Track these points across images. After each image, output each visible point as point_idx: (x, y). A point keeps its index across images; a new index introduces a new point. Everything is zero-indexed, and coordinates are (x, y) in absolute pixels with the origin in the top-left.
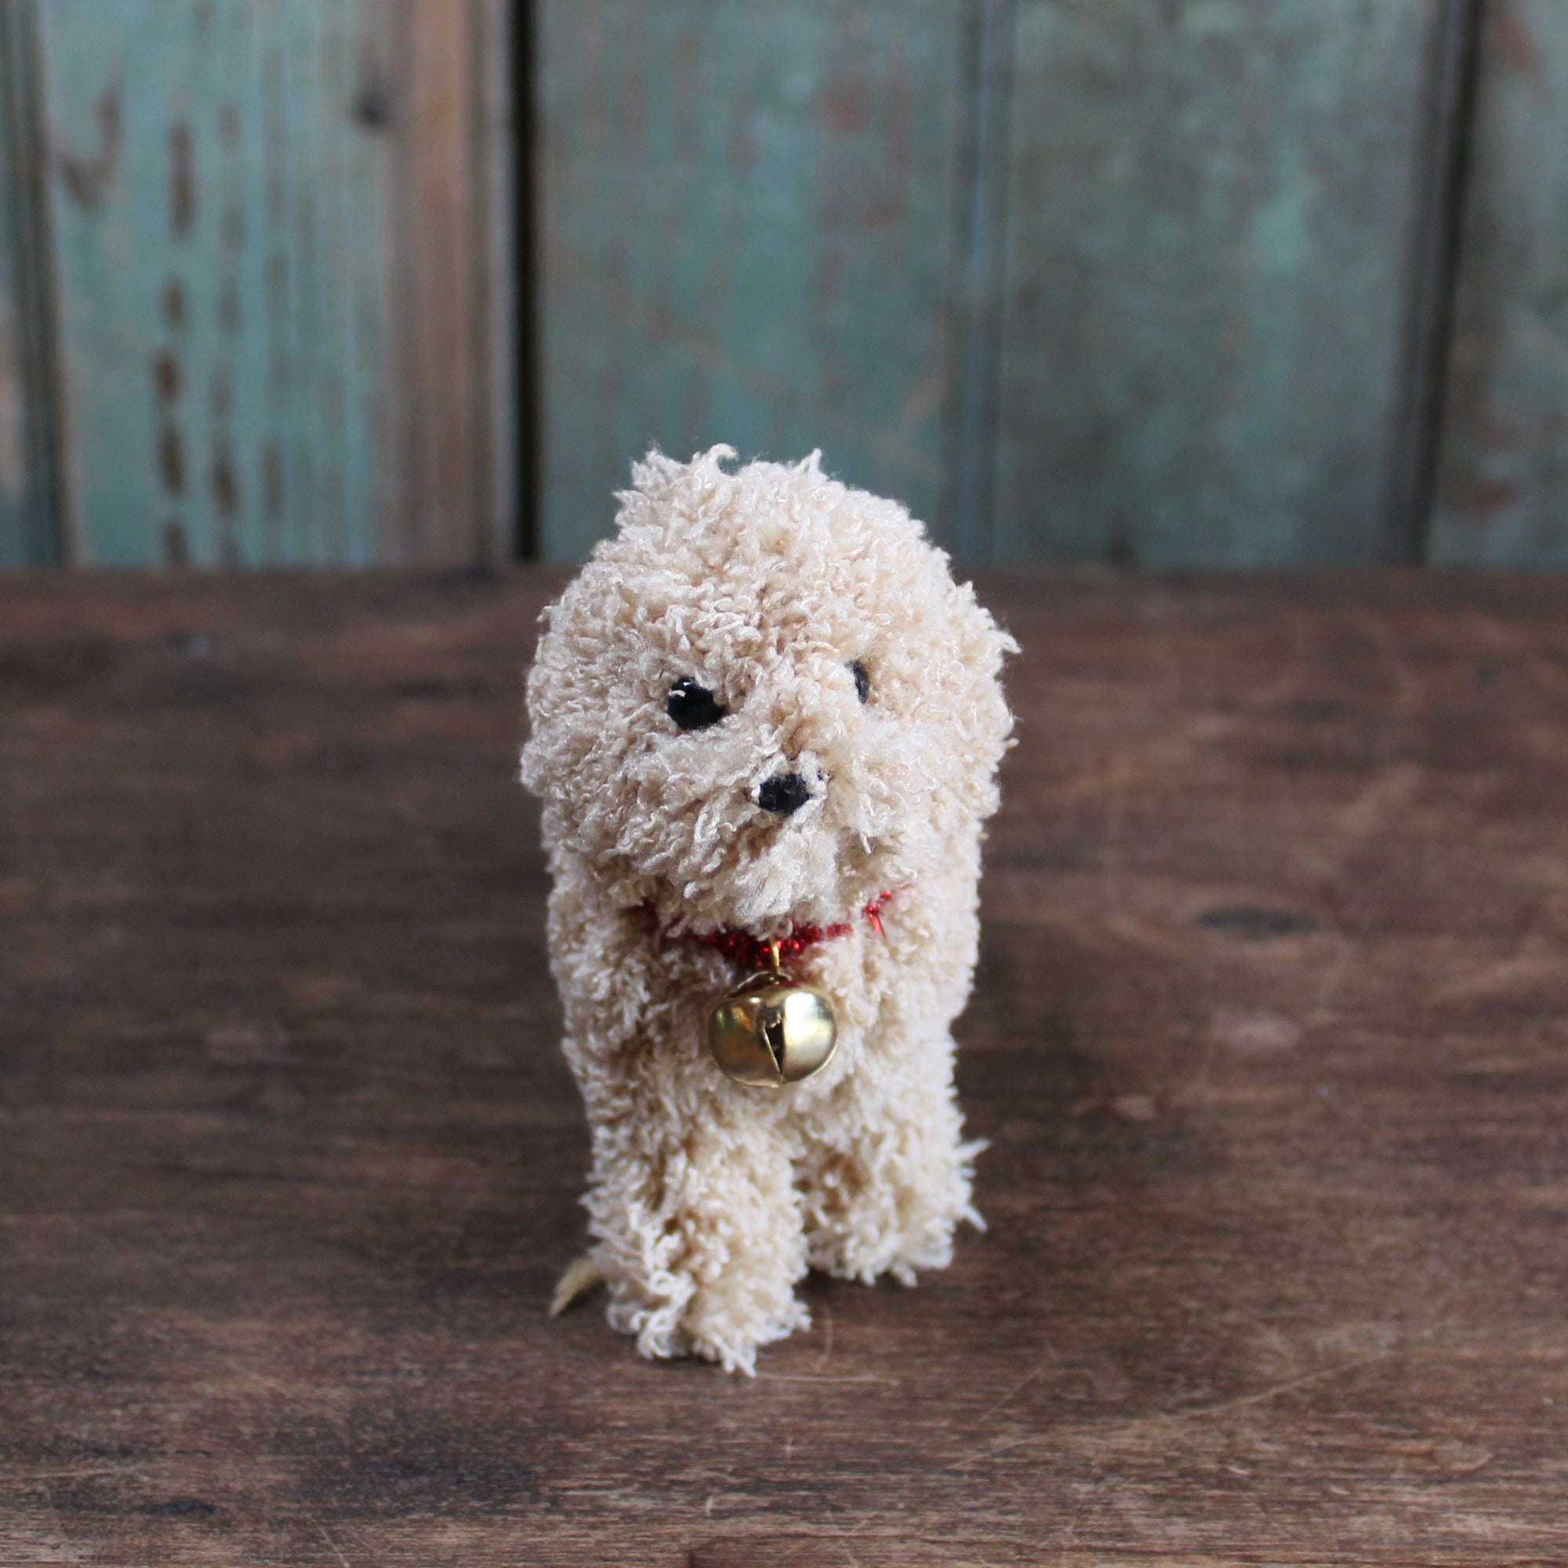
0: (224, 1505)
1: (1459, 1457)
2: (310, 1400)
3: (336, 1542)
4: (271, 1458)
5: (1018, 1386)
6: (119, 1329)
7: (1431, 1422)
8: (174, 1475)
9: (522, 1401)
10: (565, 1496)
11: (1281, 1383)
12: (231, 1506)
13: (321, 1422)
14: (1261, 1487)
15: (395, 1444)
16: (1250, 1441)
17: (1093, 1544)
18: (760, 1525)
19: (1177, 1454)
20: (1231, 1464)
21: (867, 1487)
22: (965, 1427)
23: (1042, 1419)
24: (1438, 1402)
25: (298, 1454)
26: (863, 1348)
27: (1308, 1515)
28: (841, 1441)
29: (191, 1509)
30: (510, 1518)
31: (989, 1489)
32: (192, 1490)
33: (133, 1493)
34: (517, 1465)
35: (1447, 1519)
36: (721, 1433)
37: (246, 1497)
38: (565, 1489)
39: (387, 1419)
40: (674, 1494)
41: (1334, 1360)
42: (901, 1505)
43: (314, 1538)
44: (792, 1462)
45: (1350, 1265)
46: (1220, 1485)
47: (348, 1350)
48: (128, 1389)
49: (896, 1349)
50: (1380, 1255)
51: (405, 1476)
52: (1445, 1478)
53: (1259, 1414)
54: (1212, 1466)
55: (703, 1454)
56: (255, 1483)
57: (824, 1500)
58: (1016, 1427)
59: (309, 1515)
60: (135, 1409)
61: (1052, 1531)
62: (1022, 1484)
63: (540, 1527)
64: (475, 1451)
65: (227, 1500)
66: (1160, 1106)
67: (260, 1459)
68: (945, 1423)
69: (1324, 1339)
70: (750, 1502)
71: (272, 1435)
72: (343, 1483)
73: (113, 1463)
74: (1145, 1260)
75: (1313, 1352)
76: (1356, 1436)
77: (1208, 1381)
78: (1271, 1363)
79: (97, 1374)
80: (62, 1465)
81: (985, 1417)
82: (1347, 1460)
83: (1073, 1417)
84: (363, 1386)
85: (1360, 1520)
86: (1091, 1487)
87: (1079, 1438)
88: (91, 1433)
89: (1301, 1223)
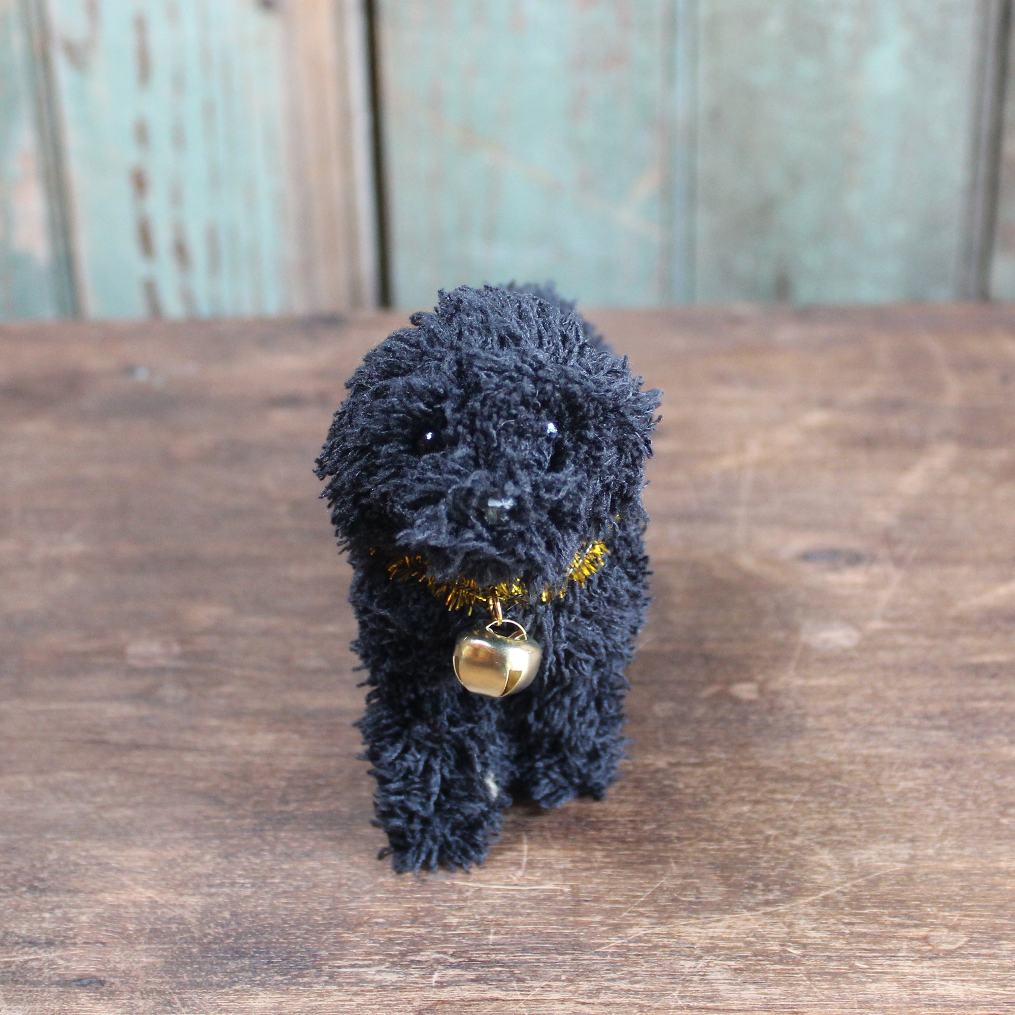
0: (112, 980)
1: (945, 939)
2: (174, 905)
3: (184, 1005)
4: (145, 947)
5: (649, 891)
6: (52, 856)
7: (928, 915)
8: (81, 959)
9: (315, 905)
10: (338, 972)
11: (828, 888)
12: (117, 981)
13: (181, 921)
14: (808, 963)
15: (229, 936)
16: (803, 930)
17: (691, 1004)
18: (468, 992)
19: (753, 939)
20: (789, 946)
21: (542, 965)
22: (611, 921)
23: (664, 915)
24: (934, 900)
25: (164, 944)
26: (548, 865)
27: (839, 983)
28: (527, 932)
29: (90, 983)
30: (301, 988)
31: (622, 966)
32: (92, 970)
33: (53, 972)
34: (308, 950)
35: (934, 985)
36: (446, 927)
37: (127, 973)
38: (339, 967)
39: (224, 918)
40: (412, 971)
41: (865, 871)
42: (563, 977)
43: (169, 1003)
44: (493, 947)
45: (882, 803)
46: (780, 962)
47: (203, 870)
48: (56, 899)
49: (569, 866)
50: (902, 796)
51: (234, 958)
52: (934, 956)
53: (811, 910)
54: (777, 948)
55: (433, 942)
56: (134, 964)
57: (512, 974)
58: (646, 921)
59: (167, 987)
60: (59, 913)
61: (664, 995)
62: (646, 962)
63: (321, 995)
64: (281, 940)
65: (115, 977)
66: (761, 691)
67: (139, 947)
68: (598, 918)
70: (463, 975)
71: (148, 931)
72: (192, 964)
73: (41, 951)
74: (742, 800)
75: (852, 866)
76: (876, 926)
77: (778, 887)
78: (822, 873)
79: (36, 888)
80: (7, 953)
81: (625, 914)
82: (868, 943)
83: (685, 914)
84: (211, 895)
85: (874, 986)
86: (693, 964)
87: (688, 929)
88: (28, 930)
89: (851, 772)
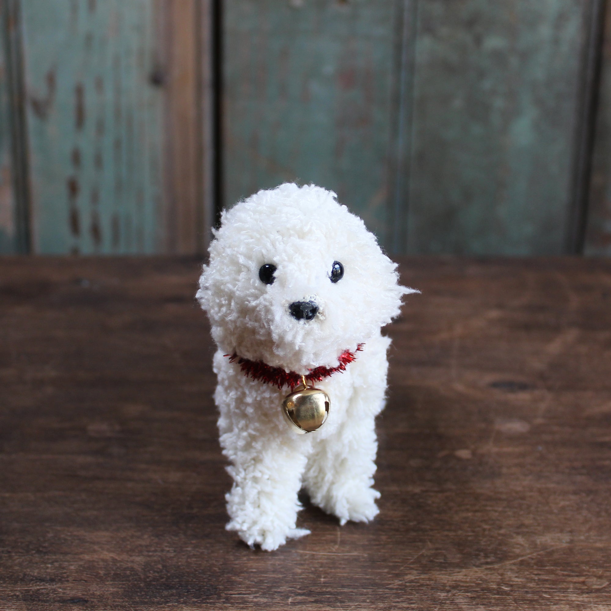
0: (92, 600)
1: (595, 583)
2: (127, 561)
4: (111, 583)
5: (416, 557)
6: (50, 535)
7: (584, 570)
8: (72, 589)
9: (214, 562)
10: (231, 597)
11: (522, 556)
12: (95, 600)
13: (132, 569)
14: (514, 594)
15: (162, 578)
16: (510, 577)
18: (311, 608)
19: (480, 582)
20: (502, 586)
21: (354, 594)
22: (394, 572)
23: (425, 569)
24: (587, 563)
25: (123, 581)
26: (353, 543)
27: (534, 605)
28: (344, 577)
29: (79, 601)
30: (209, 605)
31: (404, 595)
32: (79, 594)
33: (55, 595)
34: (212, 585)
35: (590, 607)
36: (294, 574)
37: (101, 597)
38: (231, 594)
39: (159, 568)
40: (275, 596)
41: (544, 547)
42: (368, 601)
44: (324, 585)
45: (551, 512)
46: (498, 594)
47: (143, 543)
48: (54, 557)
49: (366, 543)
50: (563, 508)
51: (166, 589)
52: (589, 591)
53: (514, 567)
54: (495, 586)
55: (287, 582)
56: (105, 591)
57: (337, 599)
58: (415, 572)
59: (127, 604)
60: (56, 564)
62: (417, 593)
64: (194, 580)
65: (94, 598)
66: (474, 453)
67: (107, 583)
68: (386, 570)
69: (540, 540)
70: (307, 599)
71: (112, 574)
72: (141, 592)
73: (47, 584)
74: (467, 510)
75: (536, 545)
76: (553, 576)
77: (493, 555)
78: (518, 548)
79: (41, 551)
80: (27, 585)
81: (402, 568)
82: (550, 584)
83: (438, 568)
84: (149, 556)
85: (555, 607)
86: (446, 594)
87: (441, 576)
88: (38, 573)
89: (531, 497)
